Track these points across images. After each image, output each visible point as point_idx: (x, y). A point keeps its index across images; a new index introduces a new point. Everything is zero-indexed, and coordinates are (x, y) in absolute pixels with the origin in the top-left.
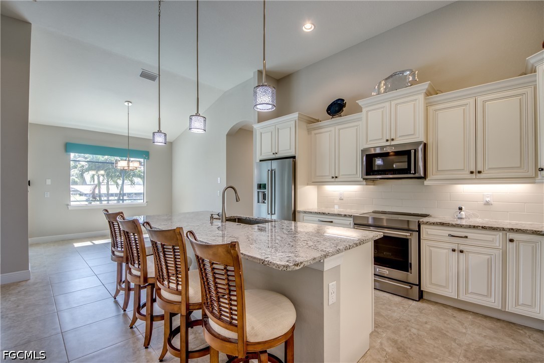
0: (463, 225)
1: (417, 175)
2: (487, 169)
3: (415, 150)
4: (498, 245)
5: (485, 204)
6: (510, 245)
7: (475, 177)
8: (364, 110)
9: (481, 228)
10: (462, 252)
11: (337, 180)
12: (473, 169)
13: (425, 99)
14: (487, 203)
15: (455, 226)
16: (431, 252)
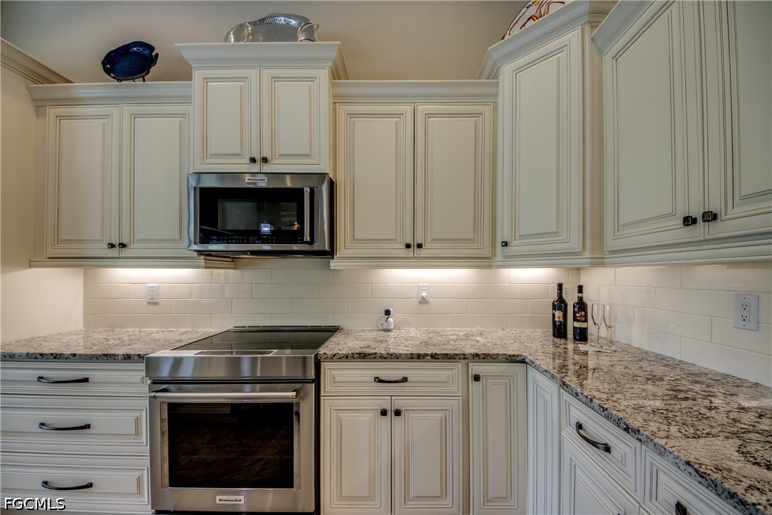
0: (401, 355)
1: (316, 247)
2: (429, 240)
3: (312, 191)
4: (455, 388)
5: (420, 303)
6: (475, 386)
7: (412, 255)
8: (198, 75)
9: (429, 357)
10: (398, 413)
11: (125, 252)
12: (409, 241)
13: (333, 85)
14: (424, 301)
15: (386, 358)
16: (340, 421)
